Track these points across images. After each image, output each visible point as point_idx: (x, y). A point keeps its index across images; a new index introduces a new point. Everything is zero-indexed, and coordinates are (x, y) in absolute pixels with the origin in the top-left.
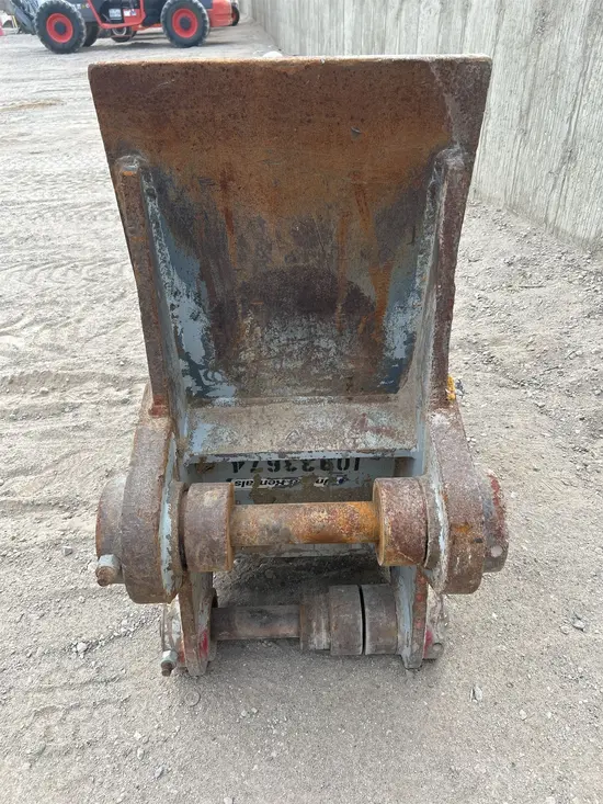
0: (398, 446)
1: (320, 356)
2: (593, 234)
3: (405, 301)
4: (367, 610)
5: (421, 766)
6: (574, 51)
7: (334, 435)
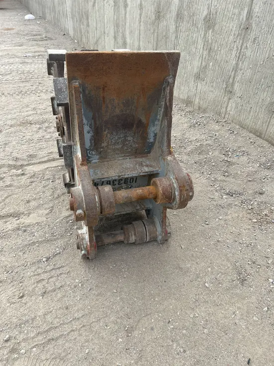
0: (155, 170)
1: (127, 143)
2: (186, 98)
3: (154, 123)
4: (146, 226)
5: (171, 269)
6: (172, 28)
7: (134, 169)
